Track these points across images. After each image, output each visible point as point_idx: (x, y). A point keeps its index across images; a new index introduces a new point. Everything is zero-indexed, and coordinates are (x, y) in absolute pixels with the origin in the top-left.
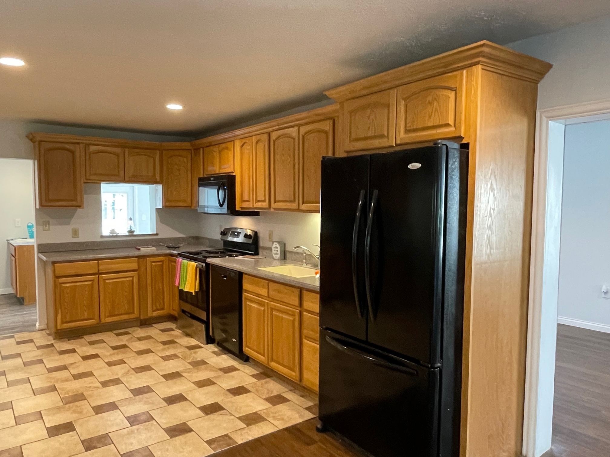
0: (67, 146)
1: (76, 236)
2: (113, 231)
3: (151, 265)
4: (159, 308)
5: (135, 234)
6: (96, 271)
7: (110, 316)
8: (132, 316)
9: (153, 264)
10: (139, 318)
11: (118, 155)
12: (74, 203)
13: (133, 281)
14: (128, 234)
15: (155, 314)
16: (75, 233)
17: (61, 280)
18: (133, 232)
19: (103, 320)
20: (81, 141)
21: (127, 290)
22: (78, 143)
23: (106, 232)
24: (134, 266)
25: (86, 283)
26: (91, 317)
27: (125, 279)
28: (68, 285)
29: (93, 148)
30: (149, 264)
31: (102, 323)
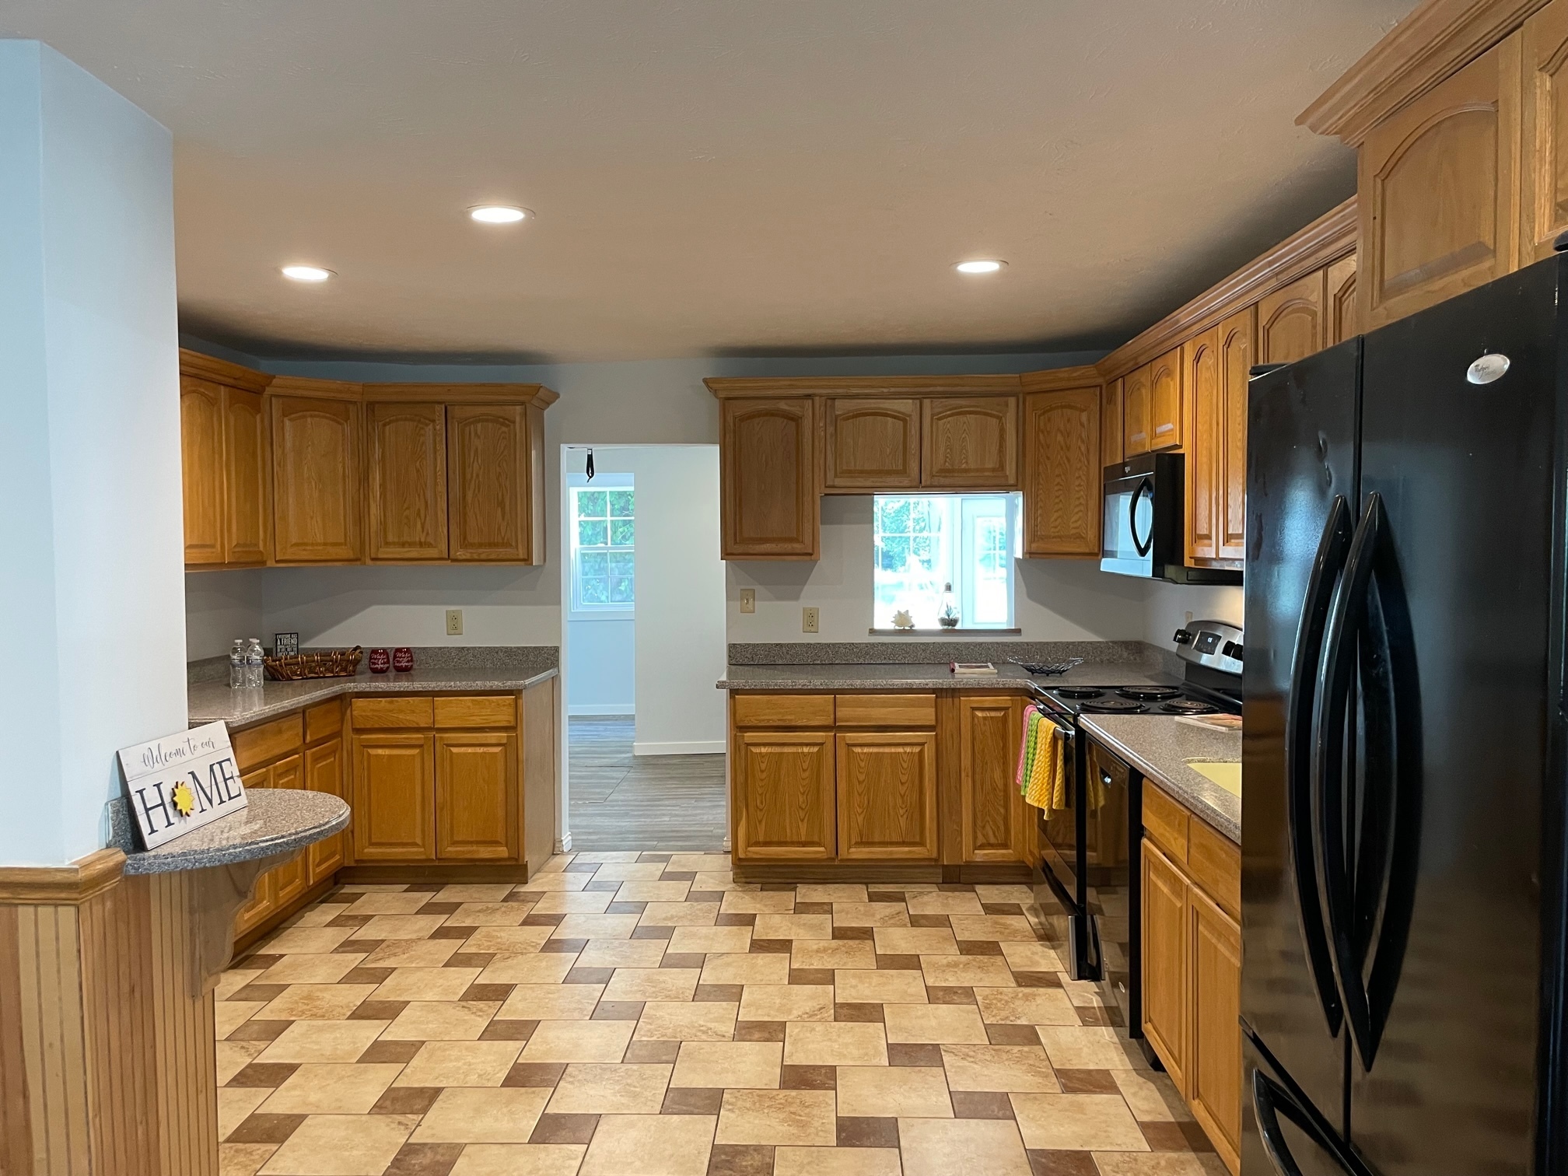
0: (783, 405)
1: (813, 629)
2: (902, 617)
3: (973, 717)
4: (992, 840)
5: (958, 627)
6: (829, 721)
7: (861, 843)
8: (918, 852)
9: (979, 714)
10: (936, 860)
11: (903, 418)
12: (797, 547)
13: (921, 753)
14: (939, 627)
15: (981, 855)
16: (811, 620)
17: (749, 736)
18: (953, 622)
19: (843, 853)
20: (817, 391)
21: (904, 779)
22: (808, 396)
23: (883, 619)
24: (927, 715)
25: (806, 750)
26: (816, 839)
27: (900, 750)
28: (764, 750)
29: (841, 406)
30: (966, 713)
31: (842, 860)
